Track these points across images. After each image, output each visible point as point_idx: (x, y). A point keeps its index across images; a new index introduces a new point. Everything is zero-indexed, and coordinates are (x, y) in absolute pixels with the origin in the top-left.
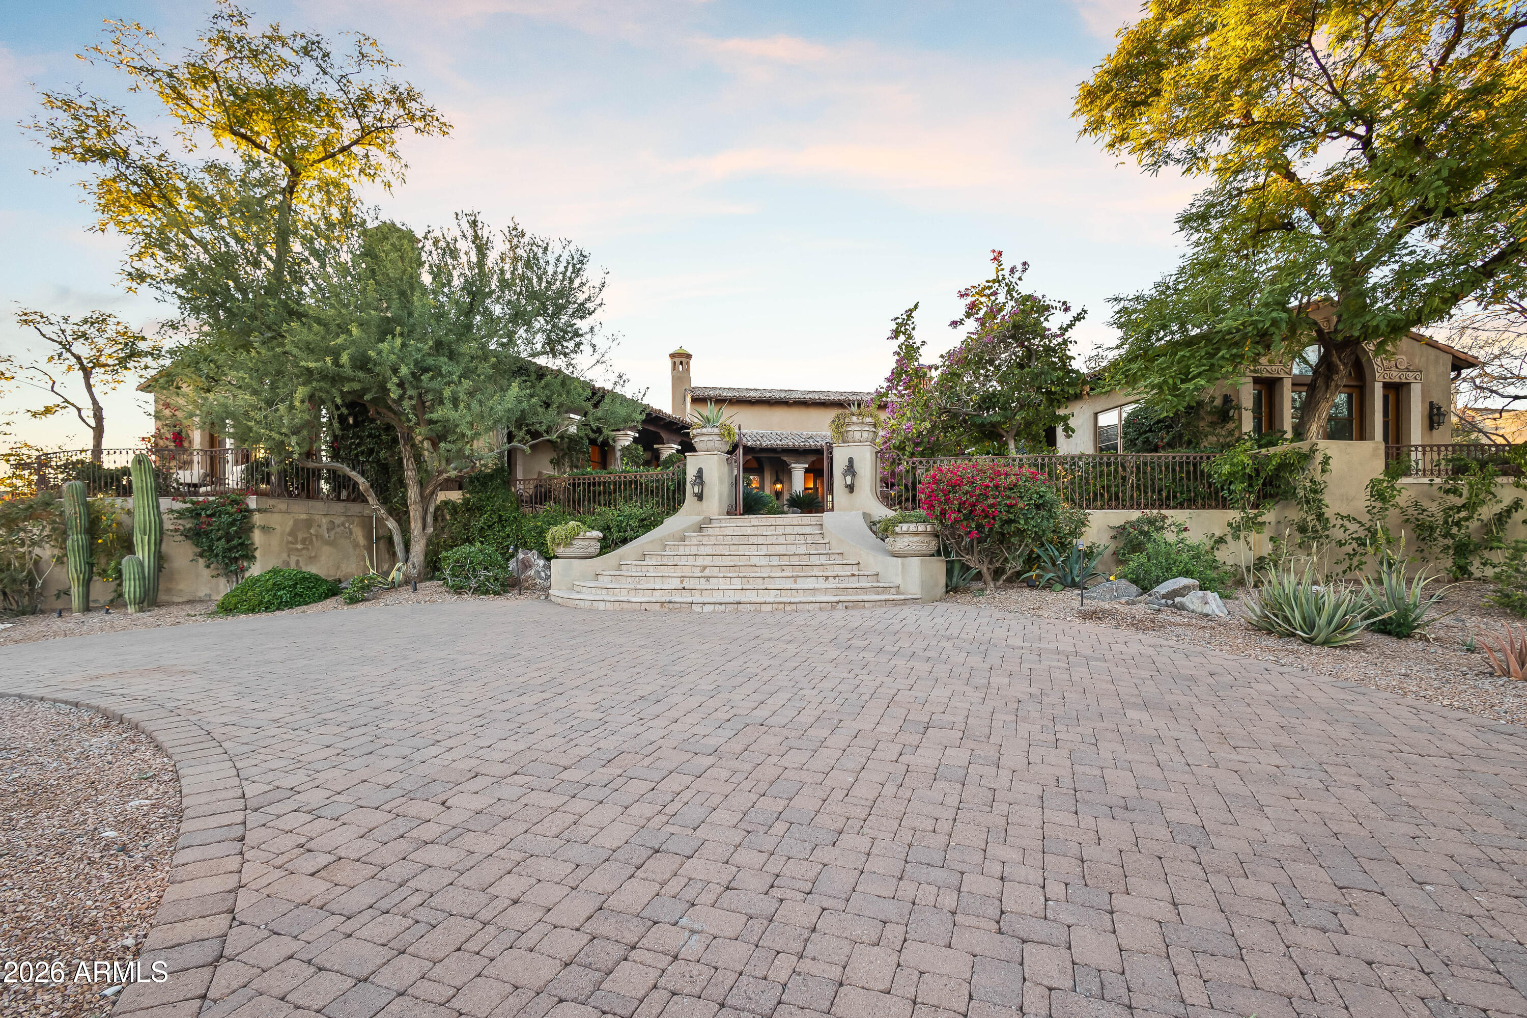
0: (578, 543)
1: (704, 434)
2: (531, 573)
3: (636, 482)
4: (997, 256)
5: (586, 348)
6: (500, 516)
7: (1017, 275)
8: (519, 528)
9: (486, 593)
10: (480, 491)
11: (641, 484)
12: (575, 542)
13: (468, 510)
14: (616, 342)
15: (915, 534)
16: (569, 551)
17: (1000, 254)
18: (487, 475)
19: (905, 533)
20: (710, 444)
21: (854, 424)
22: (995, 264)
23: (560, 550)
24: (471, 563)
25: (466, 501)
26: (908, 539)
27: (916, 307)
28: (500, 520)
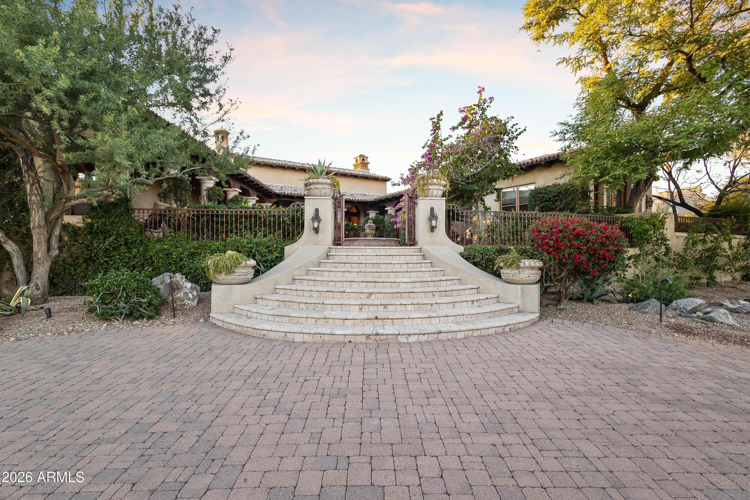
0: (239, 271)
1: (319, 183)
2: (180, 295)
3: (255, 216)
4: (481, 91)
5: (214, 106)
6: (127, 239)
7: (487, 104)
8: (146, 250)
9: (141, 317)
10: (103, 217)
11: (260, 218)
12: (237, 270)
13: (90, 233)
14: (234, 107)
15: (532, 268)
16: (230, 278)
17: (483, 89)
18: (110, 203)
19: (527, 268)
20: (323, 191)
21: (434, 184)
22: (479, 95)
23: (222, 277)
24: (124, 289)
25: (90, 226)
26: (528, 272)
27: (441, 113)
28: (126, 243)
